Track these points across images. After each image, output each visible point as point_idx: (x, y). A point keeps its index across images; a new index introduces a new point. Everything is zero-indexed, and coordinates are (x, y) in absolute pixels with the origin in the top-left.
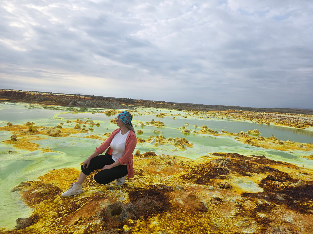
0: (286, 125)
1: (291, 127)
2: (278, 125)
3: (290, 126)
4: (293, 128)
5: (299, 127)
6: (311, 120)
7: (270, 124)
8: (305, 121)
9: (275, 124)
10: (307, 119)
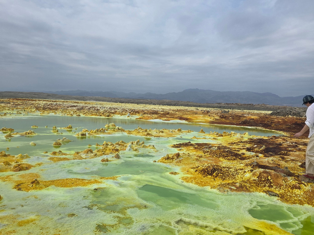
0: (95, 115)
4: (104, 117)
5: (108, 116)
7: (80, 115)
9: (85, 115)
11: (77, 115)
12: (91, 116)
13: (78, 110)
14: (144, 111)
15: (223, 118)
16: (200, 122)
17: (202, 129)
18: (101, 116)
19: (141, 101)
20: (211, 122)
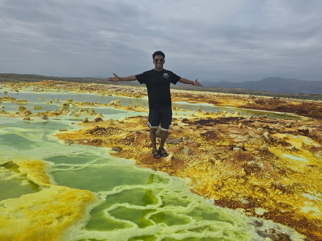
0: (126, 96)
1: (131, 98)
2: (118, 96)
3: (130, 96)
4: (133, 98)
5: (137, 97)
6: (143, 90)
7: (111, 95)
8: (138, 91)
9: (116, 95)
10: (140, 90)
11: (108, 95)
12: (122, 96)
13: (117, 91)
14: (177, 94)
15: (259, 103)
16: (228, 106)
17: (199, 108)
18: (131, 96)
19: (210, 89)
20: (241, 106)
